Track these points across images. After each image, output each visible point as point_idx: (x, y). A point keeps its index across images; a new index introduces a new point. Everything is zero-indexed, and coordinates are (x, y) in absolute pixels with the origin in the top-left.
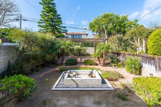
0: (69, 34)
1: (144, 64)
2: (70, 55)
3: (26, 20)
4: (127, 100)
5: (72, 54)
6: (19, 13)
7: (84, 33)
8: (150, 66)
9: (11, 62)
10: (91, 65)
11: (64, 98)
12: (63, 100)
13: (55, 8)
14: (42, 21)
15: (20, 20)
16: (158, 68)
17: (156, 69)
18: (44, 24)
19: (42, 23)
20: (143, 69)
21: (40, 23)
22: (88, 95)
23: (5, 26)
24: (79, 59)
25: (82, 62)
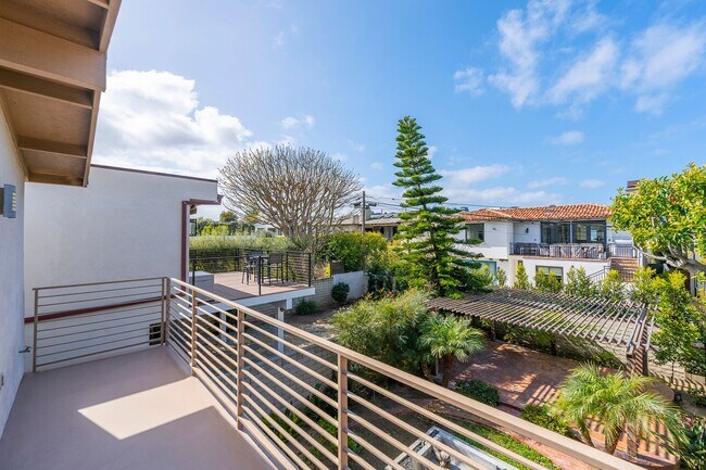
0: (531, 221)
24: (528, 380)
25: (522, 405)
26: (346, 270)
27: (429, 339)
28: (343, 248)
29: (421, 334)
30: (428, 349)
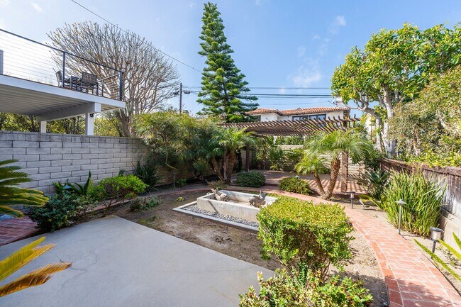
0: (288, 115)
2: (272, 169)
3: (189, 93)
5: (279, 167)
6: (177, 80)
7: (334, 107)
9: (141, 164)
10: (295, 192)
13: (230, 56)
14: (206, 91)
15: (179, 93)
18: (208, 97)
19: (205, 94)
20: (448, 218)
21: (201, 95)
23: (156, 108)
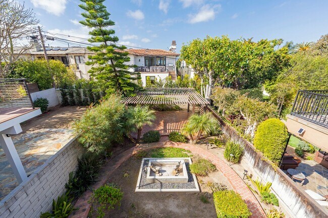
0: (141, 56)
1: (246, 152)
3: (53, 39)
4: (209, 203)
8: (251, 158)
11: (150, 202)
12: (149, 204)
16: (256, 164)
17: (254, 165)
20: (243, 157)
22: (173, 197)
24: (162, 123)
25: (166, 134)
26: (40, 89)
27: (134, 121)
28: (32, 73)
29: (127, 119)
30: (134, 125)
